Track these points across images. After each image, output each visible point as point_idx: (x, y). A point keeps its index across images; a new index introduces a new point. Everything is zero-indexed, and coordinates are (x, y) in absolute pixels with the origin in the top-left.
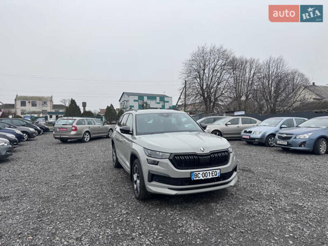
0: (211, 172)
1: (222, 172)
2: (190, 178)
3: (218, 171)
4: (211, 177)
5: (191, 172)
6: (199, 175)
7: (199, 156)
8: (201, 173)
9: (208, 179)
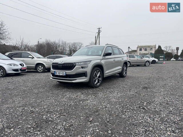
0: (61, 72)
1: (67, 74)
2: (54, 74)
3: (65, 73)
4: (62, 75)
5: (55, 71)
6: (57, 73)
7: (59, 64)
8: (58, 72)
9: (60, 76)
